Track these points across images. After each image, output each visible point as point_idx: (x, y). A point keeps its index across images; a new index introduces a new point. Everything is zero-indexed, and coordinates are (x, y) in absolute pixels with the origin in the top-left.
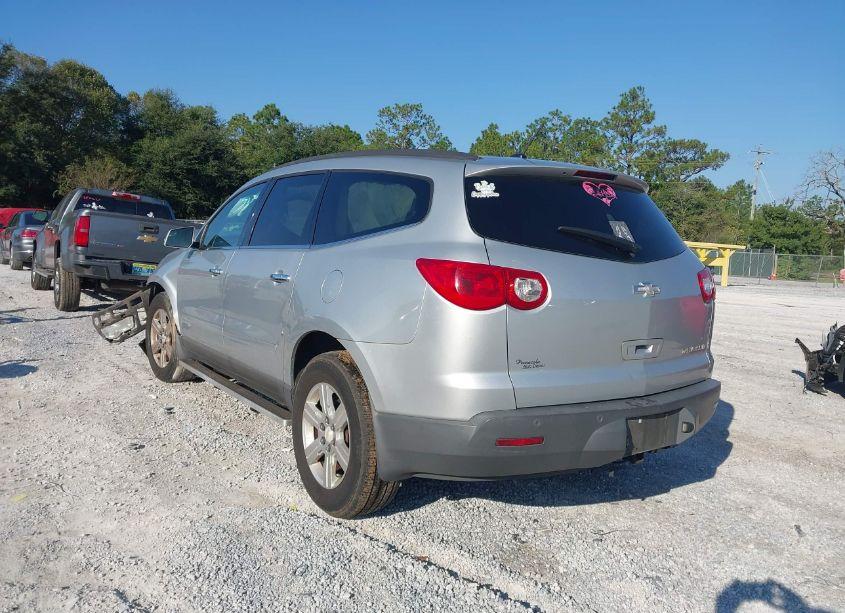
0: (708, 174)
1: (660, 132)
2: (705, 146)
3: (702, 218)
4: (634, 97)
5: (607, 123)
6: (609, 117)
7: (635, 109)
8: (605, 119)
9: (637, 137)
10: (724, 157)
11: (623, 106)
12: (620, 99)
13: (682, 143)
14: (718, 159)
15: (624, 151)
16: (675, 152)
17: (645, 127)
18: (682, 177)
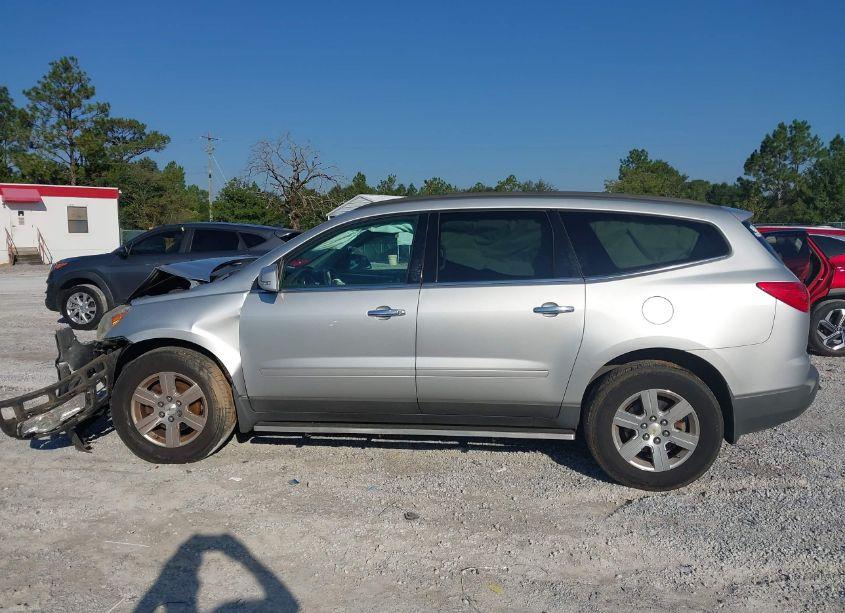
0: (151, 155)
1: (104, 109)
2: (144, 127)
3: (162, 201)
4: (67, 68)
5: (38, 93)
6: (40, 86)
7: (71, 81)
8: (35, 89)
9: (76, 112)
10: (165, 139)
11: (54, 75)
12: (50, 69)
13: (120, 123)
14: (158, 141)
15: (64, 127)
16: (112, 130)
17: (85, 102)
18: (125, 158)
